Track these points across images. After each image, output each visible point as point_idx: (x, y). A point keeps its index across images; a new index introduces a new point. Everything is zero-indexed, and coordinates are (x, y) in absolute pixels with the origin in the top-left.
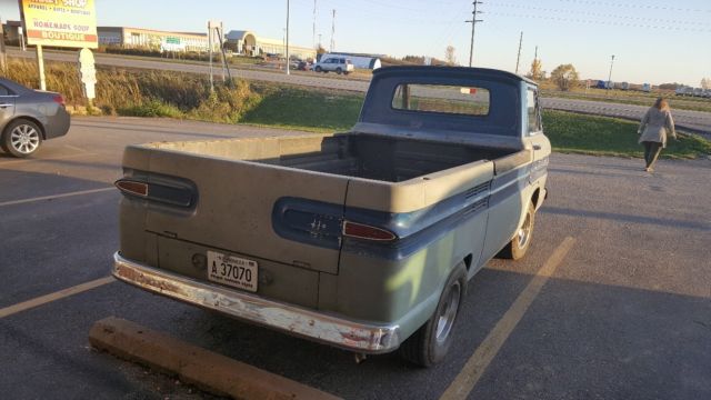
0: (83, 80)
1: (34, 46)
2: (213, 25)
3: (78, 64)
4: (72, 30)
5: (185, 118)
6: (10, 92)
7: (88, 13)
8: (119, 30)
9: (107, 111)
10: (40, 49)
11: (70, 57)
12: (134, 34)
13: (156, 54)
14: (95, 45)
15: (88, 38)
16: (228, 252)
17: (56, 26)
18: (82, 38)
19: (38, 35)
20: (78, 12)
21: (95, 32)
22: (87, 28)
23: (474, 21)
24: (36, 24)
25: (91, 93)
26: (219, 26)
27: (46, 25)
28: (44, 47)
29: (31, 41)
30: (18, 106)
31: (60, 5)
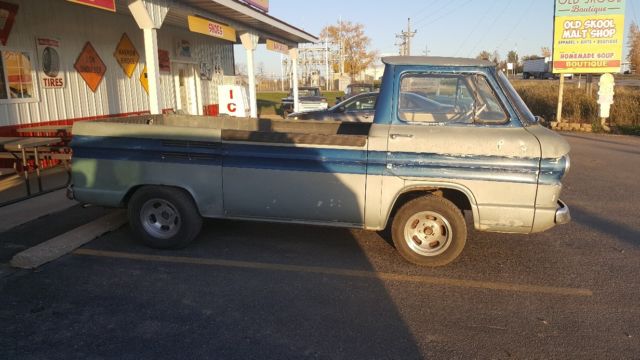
0: (599, 102)
1: (558, 75)
4: (596, 58)
17: (580, 56)
18: (605, 64)
20: (603, 42)
22: (611, 55)
24: (562, 57)
25: (605, 113)
27: (571, 56)
29: (555, 71)
31: (588, 38)
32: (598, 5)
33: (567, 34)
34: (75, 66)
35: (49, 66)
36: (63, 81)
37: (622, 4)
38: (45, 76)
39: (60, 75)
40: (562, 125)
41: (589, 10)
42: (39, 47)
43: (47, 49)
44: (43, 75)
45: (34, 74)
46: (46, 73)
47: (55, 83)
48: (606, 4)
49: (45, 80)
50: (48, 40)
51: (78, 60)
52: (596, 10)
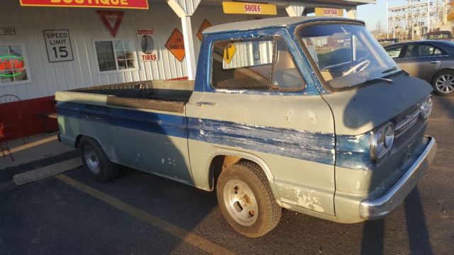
6: (444, 53)
34: (166, 46)
35: (146, 47)
36: (157, 56)
38: (143, 54)
39: (155, 52)
42: (138, 36)
43: (144, 36)
44: (141, 53)
45: (135, 53)
46: (144, 52)
47: (150, 58)
49: (143, 56)
50: (145, 31)
51: (167, 42)
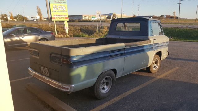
0: (65, 29)
1: (54, 21)
2: (98, 12)
3: (64, 25)
4: (62, 16)
5: (89, 37)
6: (40, 32)
7: (66, 12)
8: (81, 16)
9: (71, 36)
10: (55, 22)
11: (62, 23)
12: (85, 16)
13: (90, 21)
14: (68, 20)
15: (66, 18)
16: (44, 67)
17: (58, 16)
18: (65, 18)
19: (54, 18)
20: (63, 12)
21: (68, 17)
22: (66, 16)
23: (180, 4)
24: (54, 16)
25: (67, 32)
26: (99, 12)
27: (56, 16)
28: (56, 21)
29: (53, 20)
30: (42, 35)
31: (60, 11)
32: (60, 1)
33: (54, 9)
37: (66, 2)
40: (58, 36)
41: (58, 2)
48: (62, 1)
52: (60, 3)
